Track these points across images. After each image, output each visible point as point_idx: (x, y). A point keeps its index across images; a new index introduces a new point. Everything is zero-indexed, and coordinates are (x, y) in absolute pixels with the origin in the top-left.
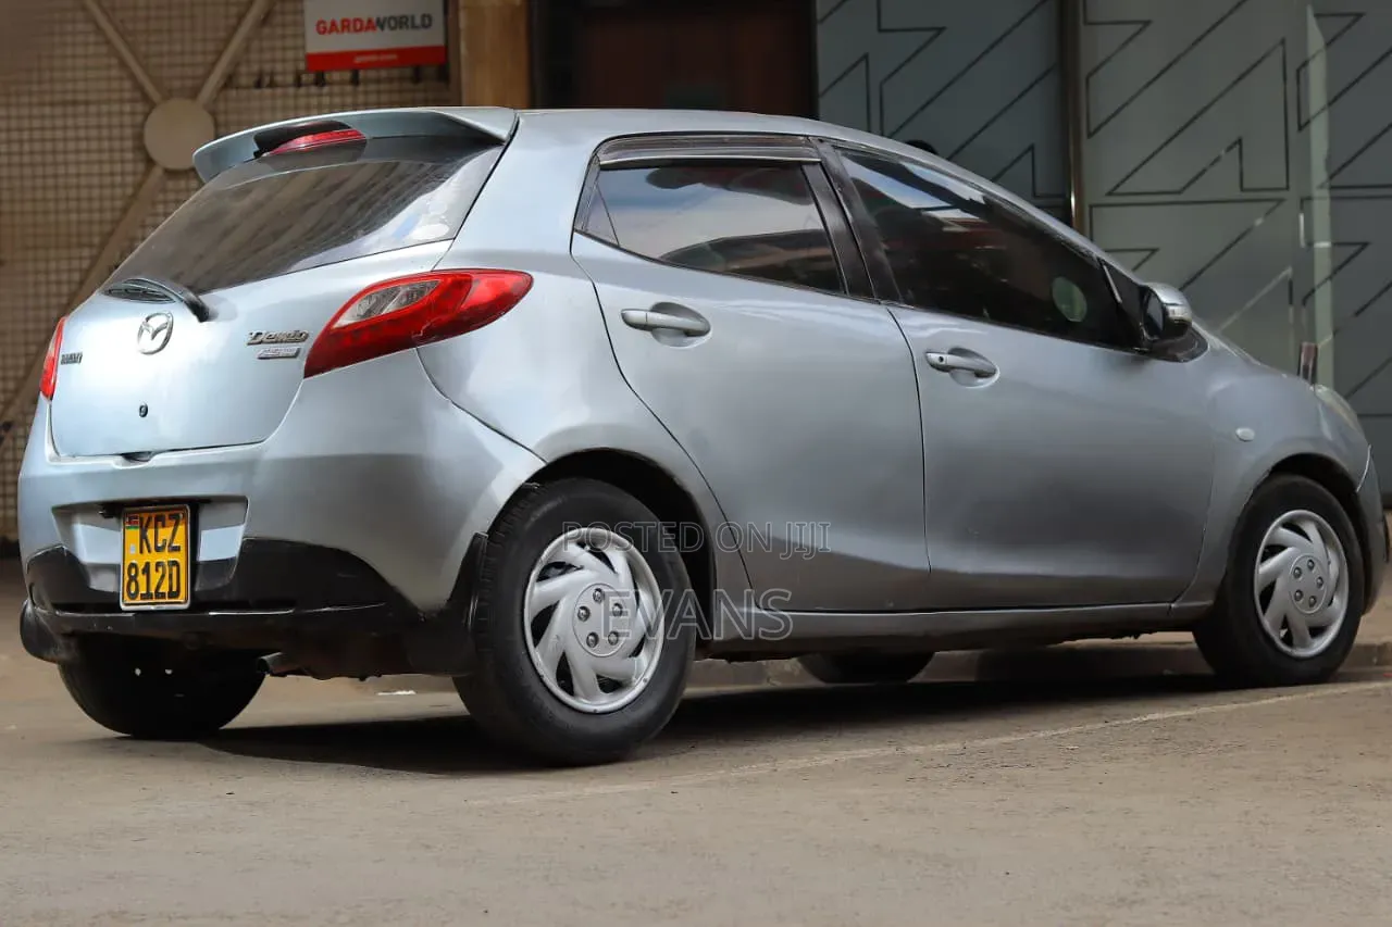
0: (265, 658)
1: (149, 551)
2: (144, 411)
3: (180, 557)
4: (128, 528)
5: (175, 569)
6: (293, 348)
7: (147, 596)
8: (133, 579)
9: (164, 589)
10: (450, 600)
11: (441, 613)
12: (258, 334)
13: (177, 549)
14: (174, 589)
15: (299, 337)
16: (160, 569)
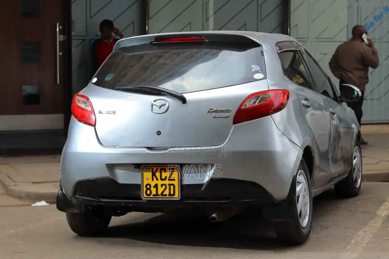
0: (213, 216)
1: (157, 180)
2: (159, 133)
3: (176, 183)
4: (145, 172)
5: (172, 187)
6: (227, 114)
7: (157, 194)
8: (149, 189)
9: (167, 192)
10: (287, 197)
11: (284, 201)
12: (211, 109)
13: (174, 180)
14: (172, 193)
15: (228, 111)
16: (164, 187)
